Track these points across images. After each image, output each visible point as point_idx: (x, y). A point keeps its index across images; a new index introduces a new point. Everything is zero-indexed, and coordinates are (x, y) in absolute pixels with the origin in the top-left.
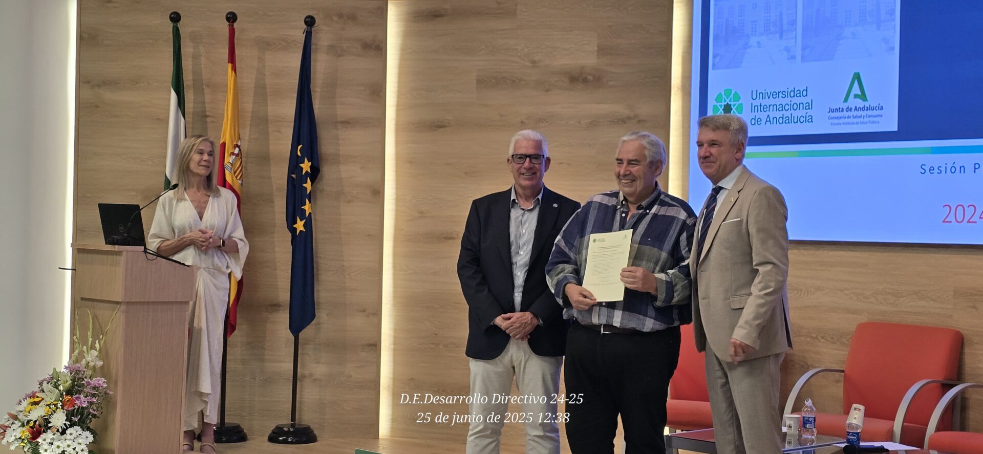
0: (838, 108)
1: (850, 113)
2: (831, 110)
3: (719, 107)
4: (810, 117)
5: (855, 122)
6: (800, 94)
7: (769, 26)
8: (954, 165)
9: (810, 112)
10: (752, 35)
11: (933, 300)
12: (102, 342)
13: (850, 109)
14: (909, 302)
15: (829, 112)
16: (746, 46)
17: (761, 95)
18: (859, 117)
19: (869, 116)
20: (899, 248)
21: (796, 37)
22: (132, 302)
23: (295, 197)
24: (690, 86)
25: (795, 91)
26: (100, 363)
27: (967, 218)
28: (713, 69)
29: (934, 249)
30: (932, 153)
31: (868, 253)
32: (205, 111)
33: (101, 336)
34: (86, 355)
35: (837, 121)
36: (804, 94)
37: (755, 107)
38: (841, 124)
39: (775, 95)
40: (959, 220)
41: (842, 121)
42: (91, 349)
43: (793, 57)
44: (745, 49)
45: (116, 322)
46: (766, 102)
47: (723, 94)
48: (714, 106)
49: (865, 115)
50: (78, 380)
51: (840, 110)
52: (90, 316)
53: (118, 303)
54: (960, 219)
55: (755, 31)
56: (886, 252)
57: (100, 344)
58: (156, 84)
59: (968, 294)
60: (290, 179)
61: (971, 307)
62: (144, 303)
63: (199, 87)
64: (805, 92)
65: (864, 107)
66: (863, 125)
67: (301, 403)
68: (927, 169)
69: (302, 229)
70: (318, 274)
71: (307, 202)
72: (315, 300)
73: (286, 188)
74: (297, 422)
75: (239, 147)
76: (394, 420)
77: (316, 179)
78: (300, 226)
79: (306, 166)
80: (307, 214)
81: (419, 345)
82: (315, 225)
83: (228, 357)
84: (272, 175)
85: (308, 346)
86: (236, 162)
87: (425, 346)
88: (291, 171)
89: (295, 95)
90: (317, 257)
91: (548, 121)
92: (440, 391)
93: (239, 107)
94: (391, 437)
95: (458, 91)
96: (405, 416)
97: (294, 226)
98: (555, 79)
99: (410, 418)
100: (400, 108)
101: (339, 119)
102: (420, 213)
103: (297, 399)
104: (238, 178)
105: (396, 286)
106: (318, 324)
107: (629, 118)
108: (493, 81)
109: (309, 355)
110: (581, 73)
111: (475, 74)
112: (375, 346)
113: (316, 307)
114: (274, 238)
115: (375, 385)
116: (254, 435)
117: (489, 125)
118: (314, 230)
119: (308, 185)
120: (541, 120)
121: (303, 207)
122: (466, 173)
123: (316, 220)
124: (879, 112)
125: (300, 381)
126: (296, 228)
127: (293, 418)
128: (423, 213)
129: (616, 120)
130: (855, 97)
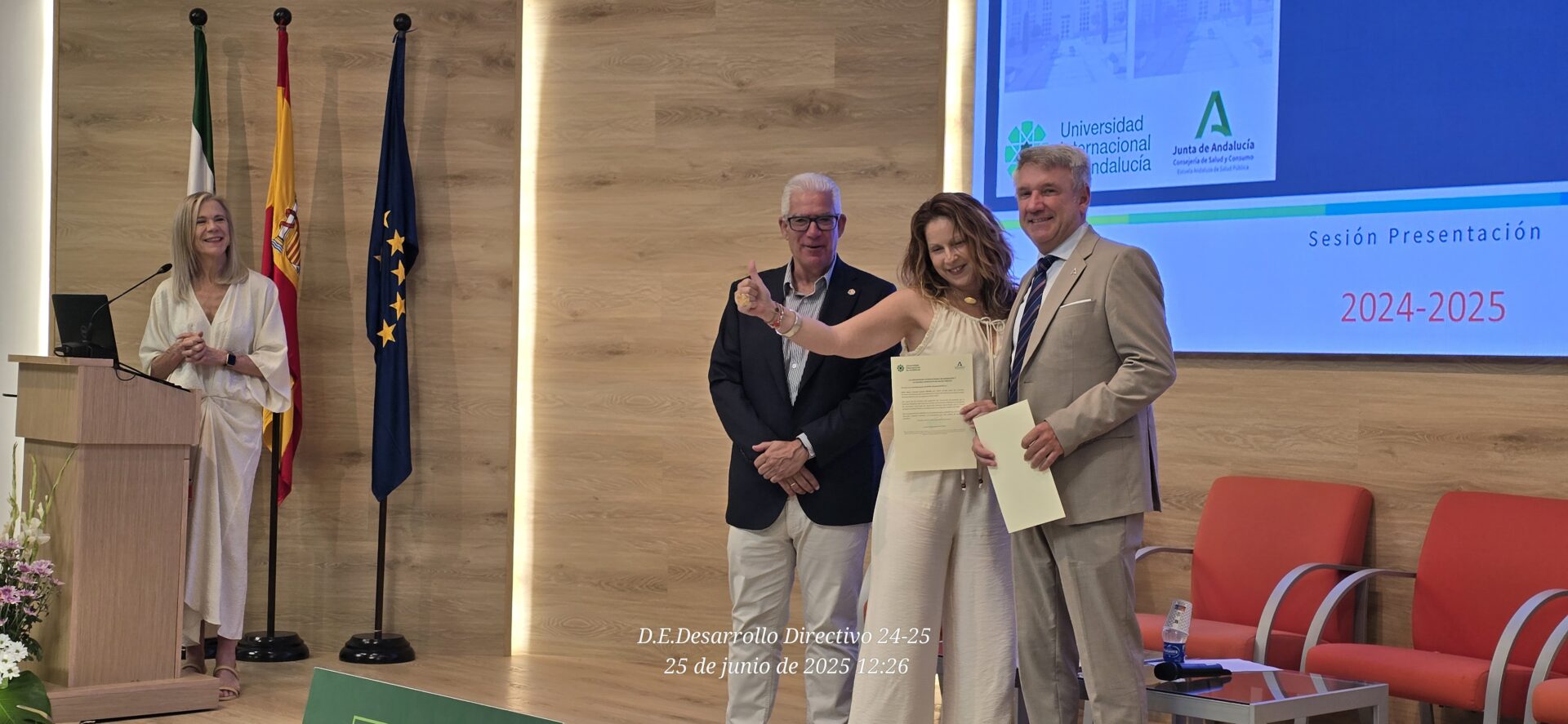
0: (1188, 147)
1: (1205, 155)
2: (1178, 151)
3: (1014, 149)
4: (1147, 162)
5: (1213, 168)
6: (1133, 126)
7: (1088, 23)
8: (1360, 232)
9: (1147, 154)
10: (1062, 37)
11: (1328, 441)
12: (48, 506)
13: (1203, 149)
14: (1293, 444)
15: (1175, 154)
16: (1054, 55)
17: (1076, 128)
18: (1218, 161)
19: (1234, 159)
20: (1278, 362)
21: (1126, 39)
22: (94, 445)
23: (380, 288)
24: (973, 118)
25: (1126, 121)
27: (1377, 316)
28: (1006, 90)
29: (1332, 363)
30: (1328, 213)
31: (1231, 370)
32: (247, 160)
34: (24, 525)
35: (1185, 167)
36: (1139, 127)
38: (1192, 172)
39: (1095, 129)
40: (1365, 317)
41: (1193, 166)
43: (1123, 70)
44: (1052, 58)
46: (1084, 140)
47: (1020, 128)
48: (1007, 147)
49: (1227, 157)
51: (1191, 150)
52: (35, 466)
54: (1368, 315)
55: (1067, 31)
56: (1257, 368)
58: (173, 119)
59: (1381, 432)
60: (373, 265)
61: (1385, 451)
63: (237, 125)
64: (1139, 123)
65: (1226, 145)
66: (1226, 172)
67: (392, 602)
68: (1319, 238)
69: (390, 339)
70: (417, 408)
71: (399, 297)
72: (413, 446)
73: (366, 275)
74: (384, 630)
75: (294, 214)
76: (535, 628)
77: (413, 264)
78: (387, 333)
79: (396, 243)
80: (398, 316)
81: (571, 514)
82: (414, 332)
83: (279, 533)
84: (348, 256)
85: (404, 516)
86: (290, 237)
87: (581, 516)
88: (373, 251)
89: (381, 135)
90: (417, 381)
91: (762, 173)
92: (603, 584)
93: (295, 153)
94: (531, 653)
95: (629, 130)
96: (551, 623)
97: (379, 334)
98: (772, 109)
99: (558, 625)
100: (543, 155)
101: (449, 173)
102: (572, 315)
103: (385, 596)
104: (293, 261)
105: (538, 426)
106: (418, 483)
107: (883, 168)
108: (680, 113)
109: (403, 529)
110: (811, 101)
111: (654, 102)
112: (504, 516)
113: (413, 456)
114: (351, 352)
115: (505, 575)
116: (321, 651)
117: (676, 181)
118: (410, 341)
119: (400, 272)
120: (752, 172)
121: (392, 306)
122: (641, 254)
123: (414, 325)
124: (1248, 152)
125: (391, 568)
126: (381, 338)
127: (378, 624)
128: (576, 315)
129: (863, 172)
130: (1212, 131)
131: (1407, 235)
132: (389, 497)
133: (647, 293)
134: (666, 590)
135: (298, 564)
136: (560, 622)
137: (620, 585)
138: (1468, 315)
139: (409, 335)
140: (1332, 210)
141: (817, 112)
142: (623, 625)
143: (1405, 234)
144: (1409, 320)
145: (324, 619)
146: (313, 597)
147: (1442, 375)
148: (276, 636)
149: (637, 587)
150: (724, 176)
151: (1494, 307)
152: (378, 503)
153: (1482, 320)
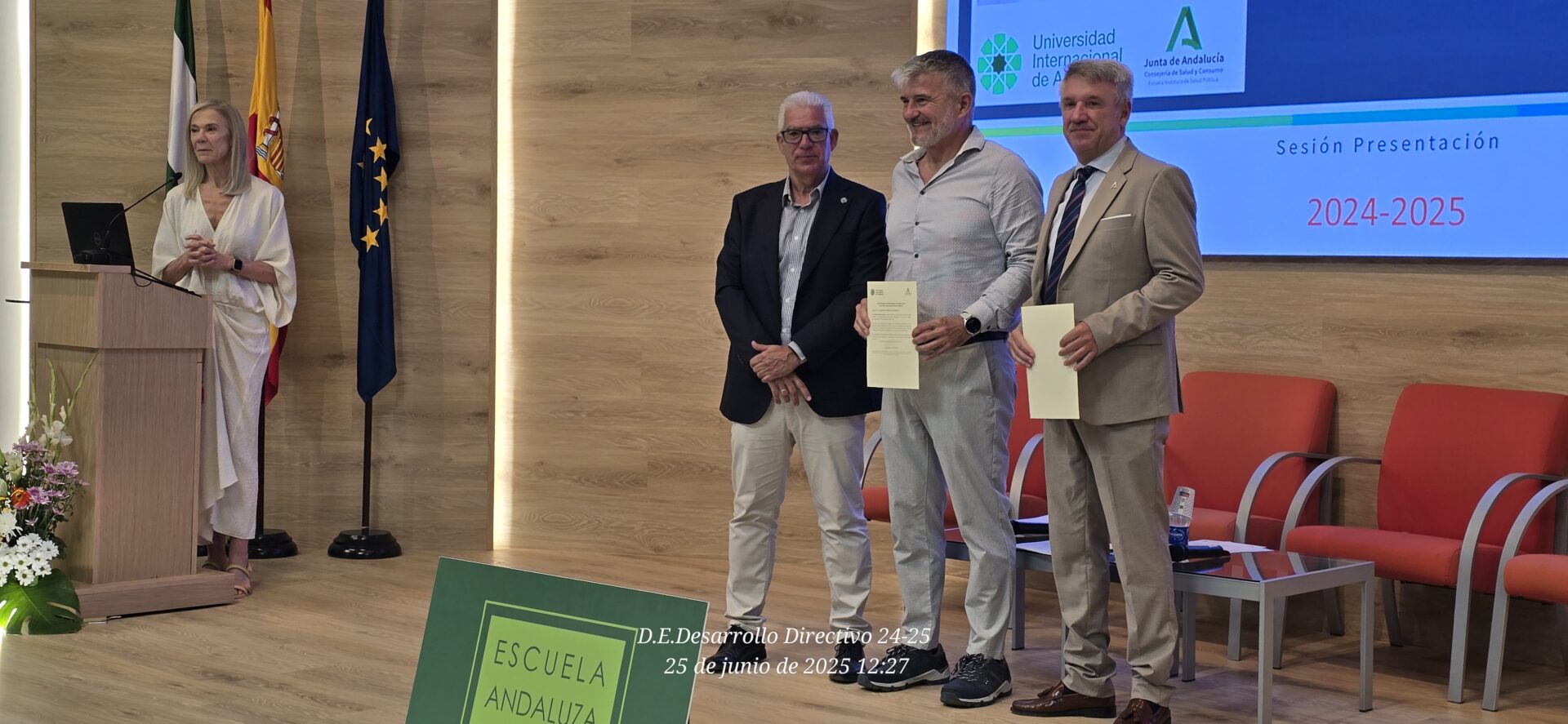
0: (1159, 60)
1: (1176, 68)
2: (1149, 64)
3: (988, 61)
5: (1184, 80)
6: (1104, 40)
8: (1326, 141)
11: (1293, 338)
12: (70, 409)
13: (1174, 61)
14: (1258, 342)
15: (1146, 66)
17: (1048, 41)
18: (1188, 73)
19: (1204, 71)
20: (1246, 264)
22: (114, 349)
23: (363, 194)
24: (945, 30)
25: (1098, 34)
26: (70, 440)
27: (1342, 220)
29: (1297, 264)
30: (1295, 123)
32: (227, 68)
33: (69, 400)
34: (46, 428)
35: (1157, 79)
36: (1110, 41)
37: (1038, 59)
38: (1162, 82)
39: (1066, 40)
40: (1331, 221)
41: (1164, 78)
42: (54, 420)
45: (91, 377)
46: (1055, 50)
47: (993, 42)
48: (979, 59)
49: (1198, 70)
50: (35, 465)
51: (1163, 63)
52: (52, 371)
53: (93, 350)
56: (1225, 270)
57: (67, 412)
58: (152, 27)
59: (1344, 329)
60: (357, 170)
61: (1348, 347)
62: (132, 351)
63: (216, 33)
64: (1110, 35)
65: (1197, 58)
66: (1196, 84)
67: (376, 499)
68: (1287, 146)
69: (374, 244)
70: (399, 311)
71: (381, 203)
72: (396, 349)
73: (349, 183)
74: (370, 527)
75: (277, 121)
76: (515, 523)
77: (394, 170)
78: (371, 238)
79: (378, 150)
80: (382, 221)
81: (551, 413)
82: (395, 237)
83: (266, 433)
84: (328, 163)
85: (386, 416)
86: (273, 144)
87: (560, 415)
88: (355, 158)
89: (361, 44)
90: (398, 285)
91: (738, 82)
92: (582, 480)
93: (277, 62)
94: (512, 547)
95: (605, 39)
96: (532, 517)
97: (363, 239)
98: (747, 20)
99: (539, 520)
100: (519, 64)
101: (427, 81)
102: (549, 220)
103: (371, 494)
104: (277, 168)
105: (516, 328)
106: (401, 384)
107: (856, 78)
108: (656, 23)
109: (387, 429)
110: (786, 12)
111: (630, 13)
112: (486, 416)
113: (397, 359)
114: (333, 256)
115: (486, 473)
116: (307, 547)
117: (651, 90)
118: (392, 245)
119: (382, 178)
120: (728, 81)
121: (375, 211)
122: (618, 161)
123: (395, 231)
124: (1219, 65)
125: (375, 467)
126: (365, 242)
127: (365, 521)
128: (555, 220)
129: (837, 82)
130: (1183, 44)
131: (1372, 144)
132: (374, 398)
133: (625, 199)
134: (646, 485)
135: (283, 464)
136: (541, 517)
137: (601, 481)
138: (1428, 220)
139: (391, 240)
140: (1299, 120)
141: (792, 23)
142: (604, 519)
143: (1370, 143)
144: (1372, 224)
145: (310, 516)
146: (298, 495)
147: (1405, 275)
148: (265, 534)
149: (617, 483)
150: (700, 85)
151: (1454, 212)
152: (364, 404)
153: (1443, 224)
